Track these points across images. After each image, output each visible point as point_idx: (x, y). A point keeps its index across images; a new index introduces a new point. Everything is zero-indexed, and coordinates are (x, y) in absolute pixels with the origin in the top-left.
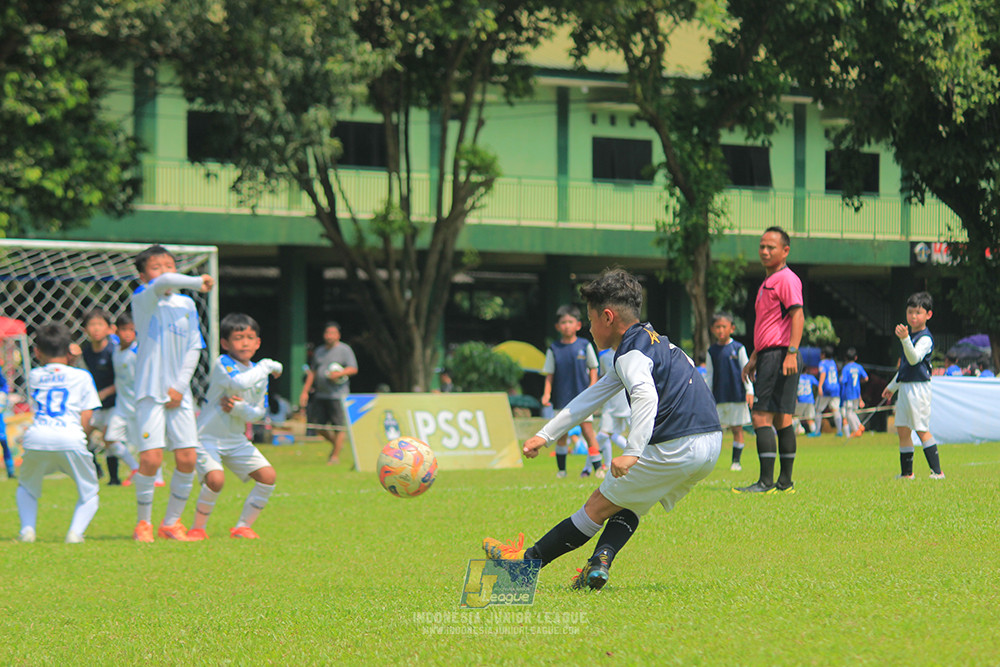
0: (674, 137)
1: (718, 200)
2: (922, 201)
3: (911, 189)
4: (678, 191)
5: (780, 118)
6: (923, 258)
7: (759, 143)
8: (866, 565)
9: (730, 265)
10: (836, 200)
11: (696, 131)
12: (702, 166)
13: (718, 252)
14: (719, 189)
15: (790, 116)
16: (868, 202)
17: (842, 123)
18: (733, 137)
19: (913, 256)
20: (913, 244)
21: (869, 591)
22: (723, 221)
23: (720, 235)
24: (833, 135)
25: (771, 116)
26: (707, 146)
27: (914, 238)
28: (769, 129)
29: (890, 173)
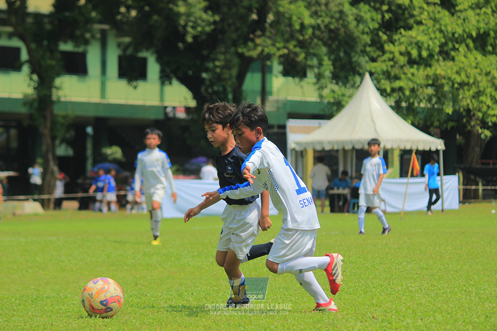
0: (33, 46)
1: (58, 81)
2: (170, 83)
3: (165, 78)
4: (35, 77)
5: (93, 37)
6: (171, 115)
7: (81, 49)
8: (136, 285)
9: (64, 117)
10: (123, 83)
11: (45, 43)
12: (49, 62)
13: (58, 111)
14: (58, 75)
15: (98, 36)
16: (141, 84)
17: (127, 40)
18: (66, 47)
19: (166, 114)
20: (166, 107)
21: (138, 299)
22: (61, 93)
23: (59, 101)
24: (122, 47)
25: (88, 35)
26: (52, 51)
27: (166, 104)
28: (87, 42)
29: (153, 68)
